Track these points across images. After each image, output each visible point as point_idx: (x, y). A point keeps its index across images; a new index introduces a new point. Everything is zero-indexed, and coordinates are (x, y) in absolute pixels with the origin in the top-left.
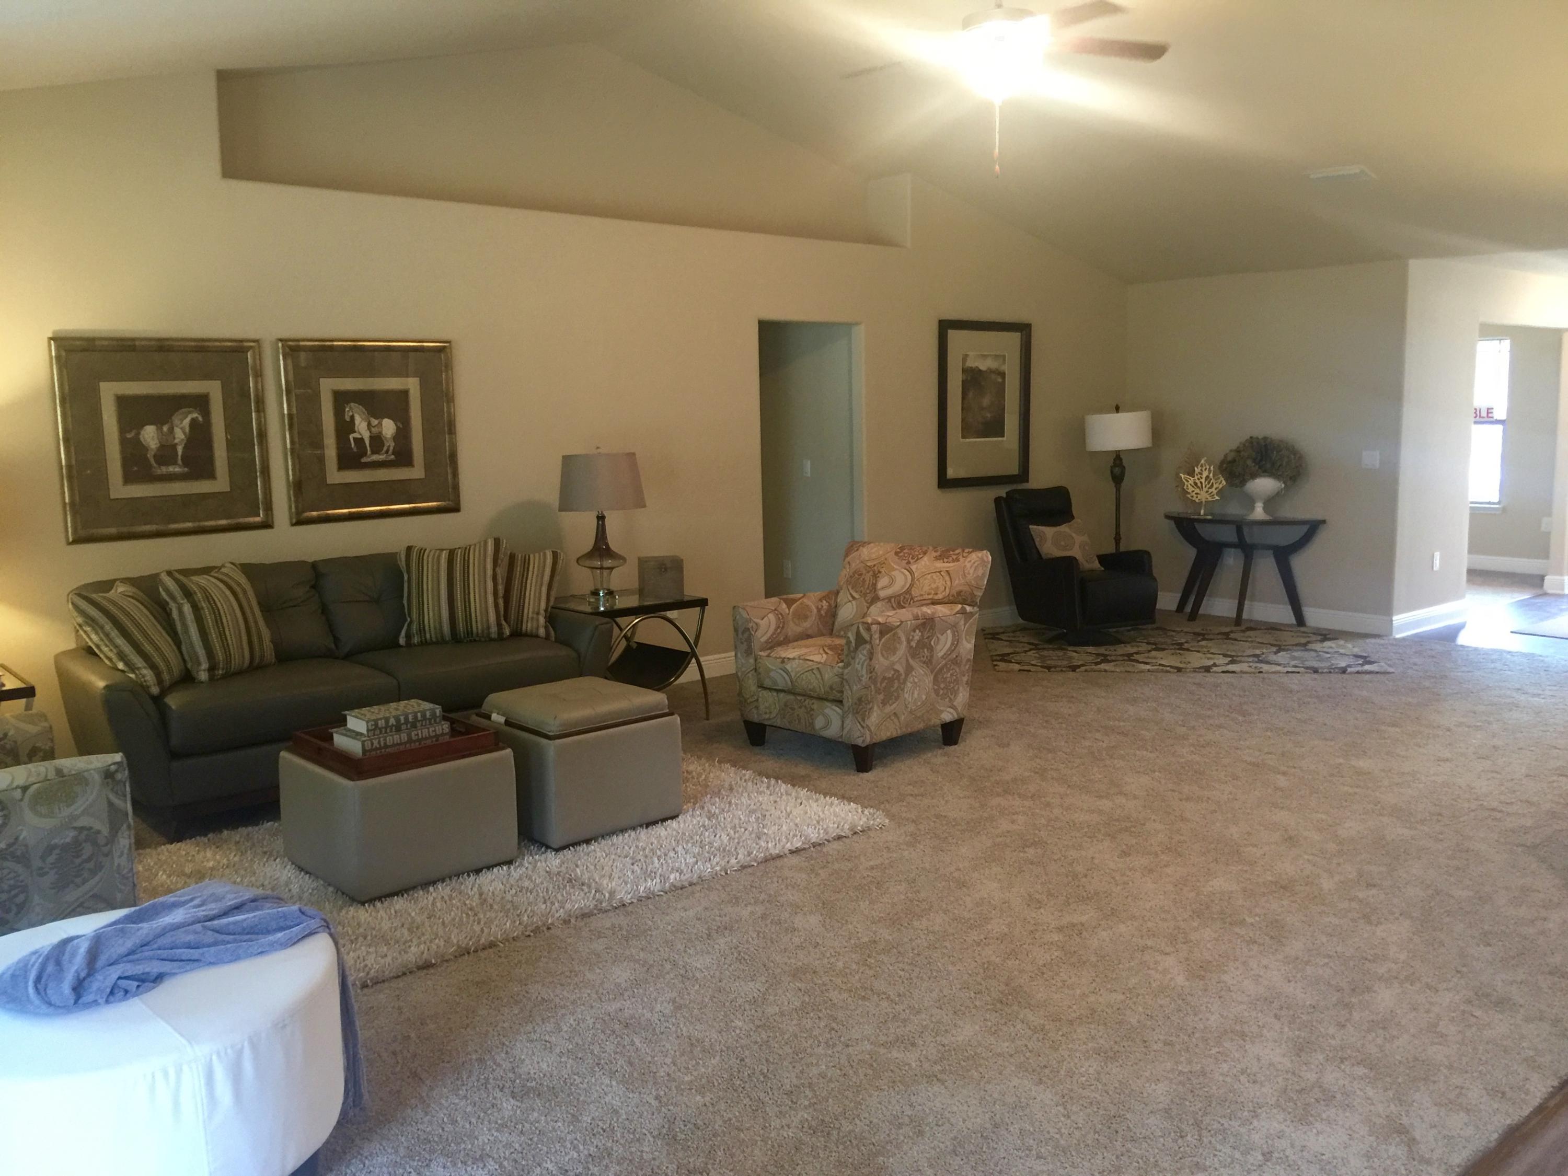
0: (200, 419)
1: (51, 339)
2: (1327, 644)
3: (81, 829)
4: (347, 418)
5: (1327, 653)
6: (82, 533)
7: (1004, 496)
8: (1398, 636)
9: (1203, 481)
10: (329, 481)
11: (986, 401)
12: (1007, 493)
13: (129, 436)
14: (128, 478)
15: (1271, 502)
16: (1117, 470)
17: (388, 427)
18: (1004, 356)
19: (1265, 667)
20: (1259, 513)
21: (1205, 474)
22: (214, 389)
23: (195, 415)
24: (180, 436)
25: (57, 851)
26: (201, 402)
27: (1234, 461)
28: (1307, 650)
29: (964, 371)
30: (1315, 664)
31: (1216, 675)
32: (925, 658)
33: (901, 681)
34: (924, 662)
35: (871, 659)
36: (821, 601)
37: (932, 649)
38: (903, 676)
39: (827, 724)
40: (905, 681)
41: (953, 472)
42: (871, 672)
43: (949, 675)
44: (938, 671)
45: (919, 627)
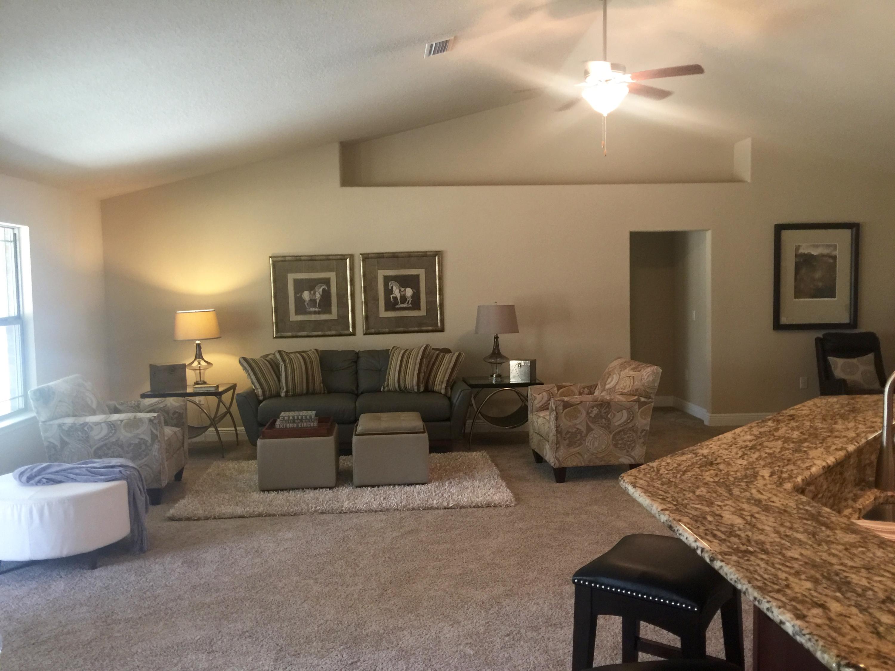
0: (326, 288)
1: (270, 257)
3: (142, 439)
4: (390, 288)
6: (279, 335)
7: (821, 337)
10: (380, 316)
11: (818, 275)
12: (823, 335)
13: (298, 295)
14: (297, 313)
17: (409, 292)
18: (835, 246)
22: (332, 276)
23: (324, 287)
24: (318, 296)
25: (133, 446)
26: (327, 282)
29: (796, 256)
32: (603, 424)
33: (583, 435)
34: (603, 427)
35: (556, 420)
36: (584, 388)
37: (609, 420)
38: (585, 432)
39: (546, 454)
40: (586, 435)
41: (784, 320)
42: (557, 427)
43: (626, 436)
44: (615, 433)
45: (597, 406)
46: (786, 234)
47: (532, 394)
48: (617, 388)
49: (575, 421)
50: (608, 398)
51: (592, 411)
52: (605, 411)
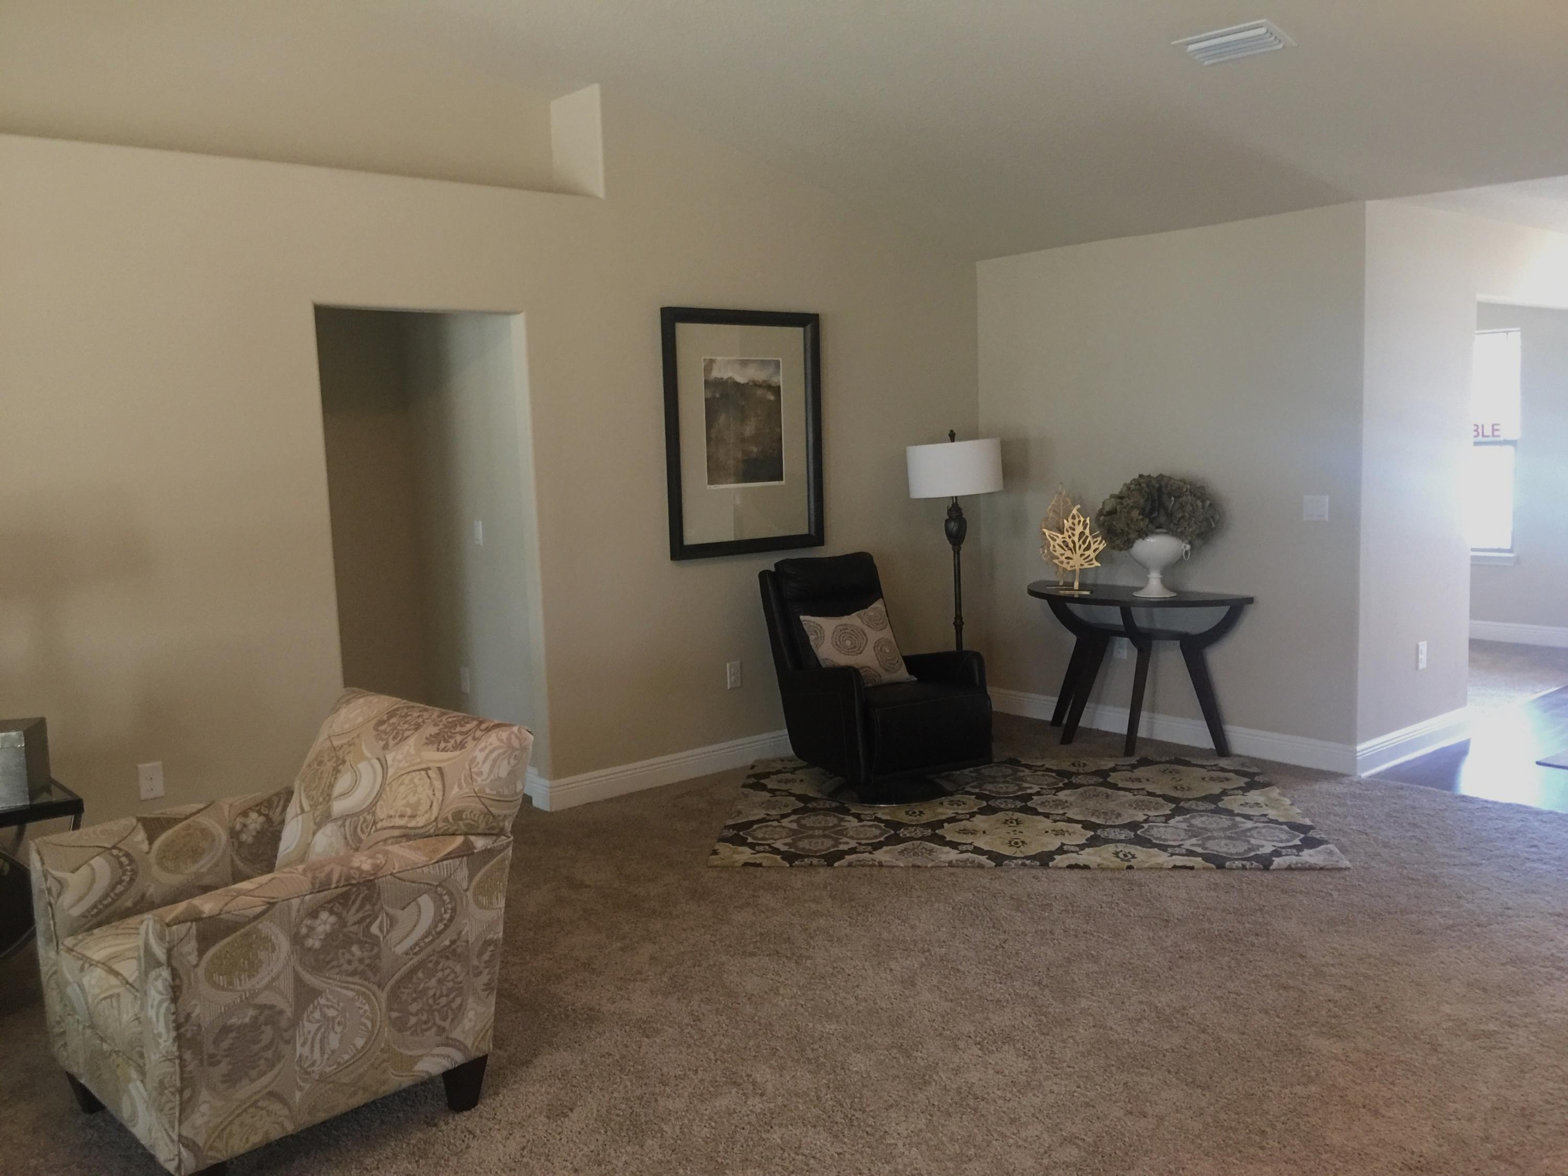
2: (1254, 796)
5: (1248, 817)
7: (773, 569)
8: (1365, 775)
9: (1076, 539)
11: (748, 429)
12: (776, 565)
15: (1171, 570)
16: (953, 526)
18: (777, 364)
19: (1142, 855)
20: (1154, 588)
21: (1079, 529)
27: (1112, 512)
28: (1218, 811)
29: (709, 384)
30: (1220, 847)
31: (1059, 872)
32: (356, 964)
33: (284, 1023)
34: (353, 973)
35: (174, 1000)
36: (245, 814)
37: (374, 942)
38: (289, 1013)
39: (134, 1114)
40: (295, 1022)
41: (693, 536)
42: (178, 1027)
43: (433, 982)
44: (399, 982)
45: (328, 906)
46: (685, 331)
47: (46, 875)
48: (381, 813)
49: (248, 985)
50: (366, 867)
51: (311, 929)
52: (360, 915)
